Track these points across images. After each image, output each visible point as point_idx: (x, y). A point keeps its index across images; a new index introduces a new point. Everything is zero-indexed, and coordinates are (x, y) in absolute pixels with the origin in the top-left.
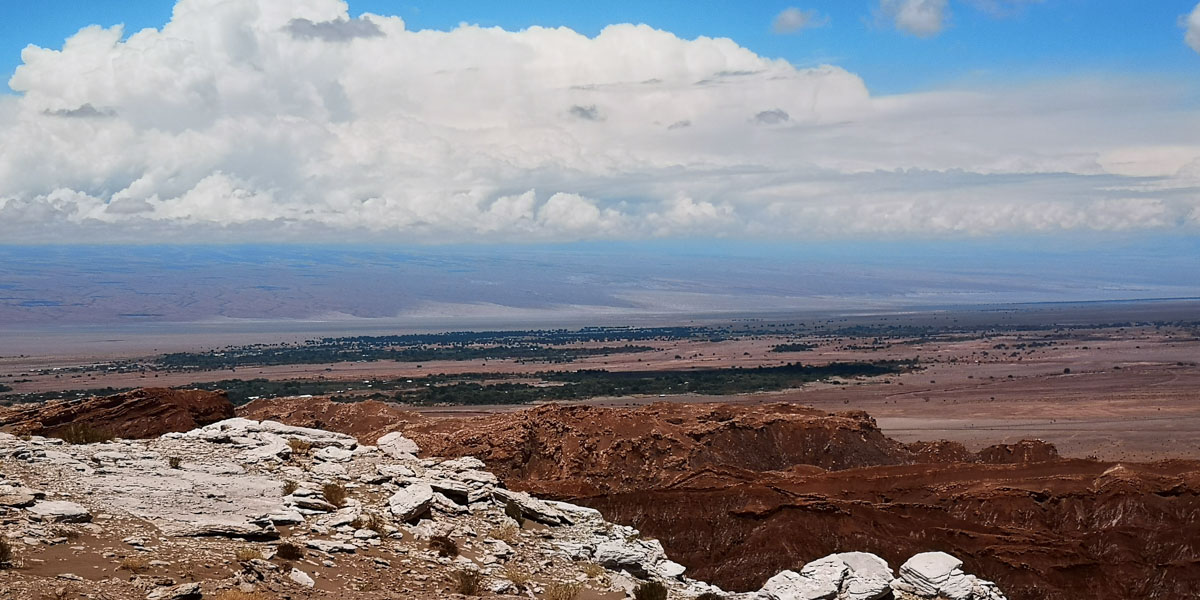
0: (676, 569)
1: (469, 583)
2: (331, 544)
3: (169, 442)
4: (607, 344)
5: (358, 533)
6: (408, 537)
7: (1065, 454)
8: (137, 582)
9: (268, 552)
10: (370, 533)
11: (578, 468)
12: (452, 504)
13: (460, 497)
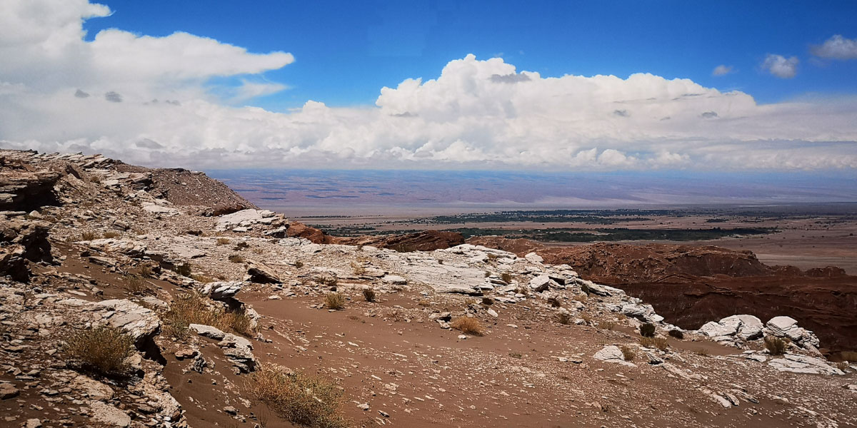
0: (658, 318)
1: (565, 319)
2: (505, 299)
3: (438, 253)
4: (628, 217)
5: (517, 295)
6: (538, 298)
7: (849, 274)
8: (425, 311)
9: (478, 301)
10: (522, 295)
11: (614, 271)
12: (558, 285)
13: (561, 282)
